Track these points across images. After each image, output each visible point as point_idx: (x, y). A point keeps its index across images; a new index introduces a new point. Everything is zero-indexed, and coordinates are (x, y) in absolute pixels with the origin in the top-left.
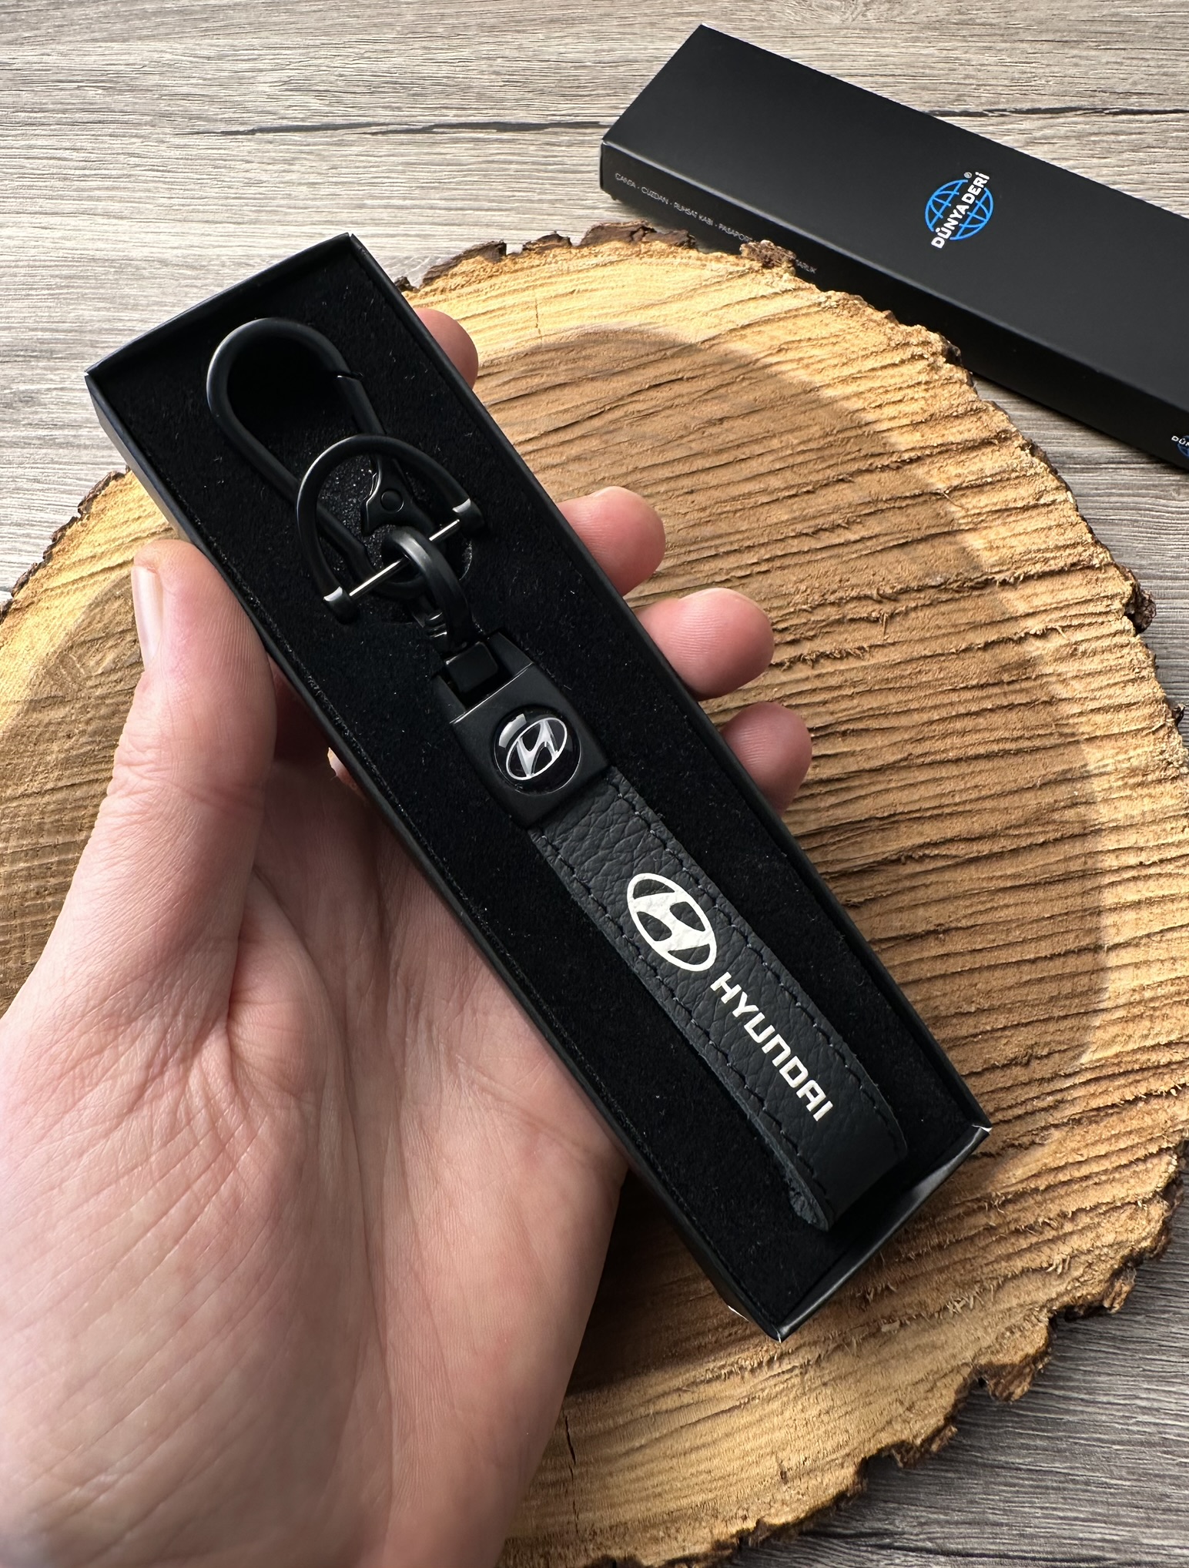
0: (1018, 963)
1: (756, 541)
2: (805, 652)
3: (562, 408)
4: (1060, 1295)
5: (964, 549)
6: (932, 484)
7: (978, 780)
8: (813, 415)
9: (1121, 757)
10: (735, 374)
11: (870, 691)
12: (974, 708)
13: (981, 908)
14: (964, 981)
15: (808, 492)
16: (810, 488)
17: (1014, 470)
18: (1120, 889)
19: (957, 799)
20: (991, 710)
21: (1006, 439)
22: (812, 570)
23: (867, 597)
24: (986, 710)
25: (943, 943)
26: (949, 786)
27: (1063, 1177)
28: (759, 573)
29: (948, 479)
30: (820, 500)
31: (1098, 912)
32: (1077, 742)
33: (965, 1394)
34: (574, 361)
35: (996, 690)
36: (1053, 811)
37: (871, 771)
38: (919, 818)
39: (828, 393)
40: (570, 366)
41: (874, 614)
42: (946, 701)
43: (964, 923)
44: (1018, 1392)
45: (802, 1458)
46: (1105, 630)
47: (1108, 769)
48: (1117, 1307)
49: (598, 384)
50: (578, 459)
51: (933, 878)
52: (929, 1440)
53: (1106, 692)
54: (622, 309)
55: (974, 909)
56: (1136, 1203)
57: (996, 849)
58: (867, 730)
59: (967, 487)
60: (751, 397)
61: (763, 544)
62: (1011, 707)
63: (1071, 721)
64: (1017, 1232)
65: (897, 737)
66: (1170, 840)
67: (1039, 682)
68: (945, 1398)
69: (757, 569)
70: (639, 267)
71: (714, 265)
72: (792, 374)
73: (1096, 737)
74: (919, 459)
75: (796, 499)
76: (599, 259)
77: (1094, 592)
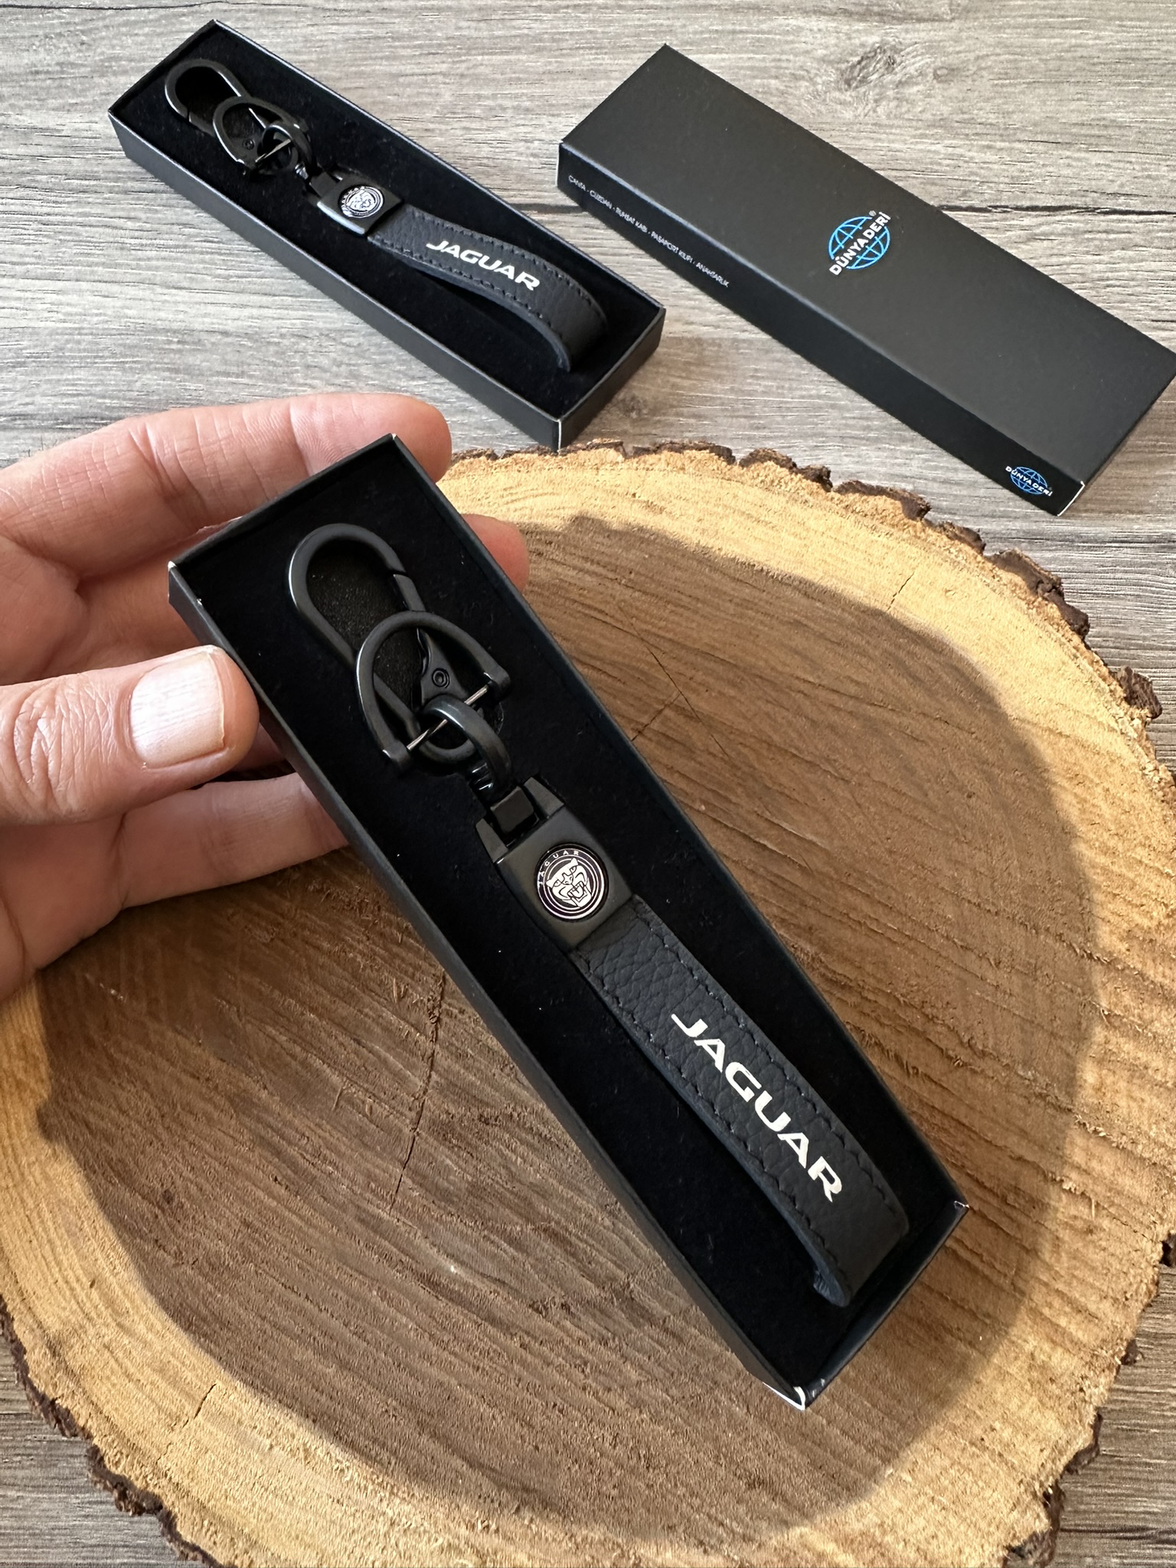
3: (855, 677)
28: (889, 939)
35: (995, 1202)
39: (1080, 847)
40: (892, 649)
41: (951, 1053)
67: (1034, 1226)
70: (1020, 614)
72: (1066, 806)
75: (975, 909)
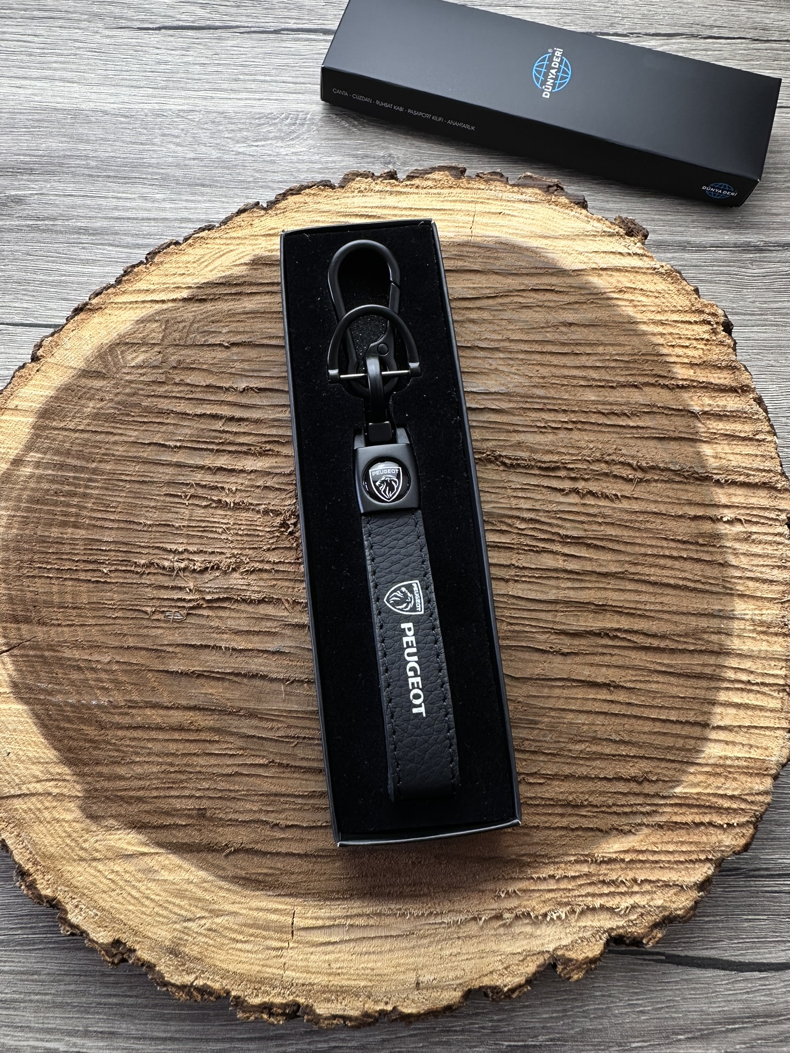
0: (654, 720)
1: (570, 408)
2: (580, 487)
4: (618, 927)
5: (699, 452)
6: (692, 405)
7: (665, 599)
8: (631, 338)
9: (757, 612)
10: (589, 297)
11: (613, 524)
12: (675, 554)
13: (641, 678)
14: (617, 721)
15: (612, 387)
16: (614, 385)
17: (745, 413)
18: (731, 693)
19: (647, 608)
20: (685, 559)
21: (746, 391)
22: (601, 437)
23: (630, 465)
24: (681, 557)
25: (611, 693)
26: (644, 598)
27: (641, 857)
29: (703, 405)
30: (617, 395)
31: (713, 703)
32: (732, 595)
33: (542, 969)
34: (489, 258)
36: (706, 632)
37: (599, 574)
38: (621, 612)
42: (659, 544)
43: (629, 685)
44: (576, 977)
45: (432, 978)
46: (771, 530)
47: (747, 617)
48: (650, 944)
49: (500, 277)
50: (473, 321)
51: (616, 651)
52: (512, 990)
53: (760, 569)
54: (528, 234)
55: (637, 678)
56: (682, 887)
57: (662, 645)
58: (603, 548)
59: (713, 414)
60: (594, 316)
61: (574, 412)
62: (698, 560)
63: (733, 580)
64: (603, 882)
65: (621, 557)
66: (771, 672)
68: (531, 968)
69: (566, 426)
71: (596, 224)
73: (745, 595)
74: (688, 387)
76: (523, 197)
77: (772, 504)
